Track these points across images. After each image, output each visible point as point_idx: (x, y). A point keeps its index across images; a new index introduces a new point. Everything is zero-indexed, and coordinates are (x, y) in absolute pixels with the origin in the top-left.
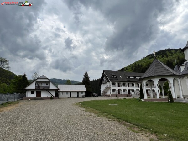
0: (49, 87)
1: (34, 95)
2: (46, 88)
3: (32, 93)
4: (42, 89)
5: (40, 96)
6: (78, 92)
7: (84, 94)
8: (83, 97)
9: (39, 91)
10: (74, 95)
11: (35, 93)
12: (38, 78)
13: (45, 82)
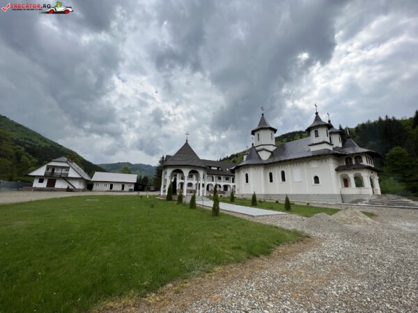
0: (67, 174)
1: (44, 185)
3: (41, 181)
5: (53, 186)
6: (123, 184)
7: (133, 187)
8: (131, 190)
10: (117, 187)
11: (46, 182)
12: (50, 161)
13: (63, 167)
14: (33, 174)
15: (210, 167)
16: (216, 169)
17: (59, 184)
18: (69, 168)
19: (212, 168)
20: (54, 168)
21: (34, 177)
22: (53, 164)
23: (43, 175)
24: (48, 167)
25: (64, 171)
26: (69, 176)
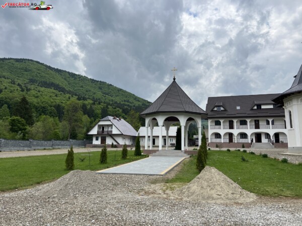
0: (112, 131)
2: (109, 134)
4: (107, 134)
5: (105, 143)
8: (172, 145)
9: (104, 137)
11: (100, 139)
12: (99, 121)
13: (108, 126)
14: (91, 133)
17: (108, 141)
18: (112, 125)
19: (263, 107)
20: (103, 127)
21: (92, 135)
22: (101, 123)
23: (96, 133)
24: (100, 126)
25: (110, 130)
26: (113, 133)
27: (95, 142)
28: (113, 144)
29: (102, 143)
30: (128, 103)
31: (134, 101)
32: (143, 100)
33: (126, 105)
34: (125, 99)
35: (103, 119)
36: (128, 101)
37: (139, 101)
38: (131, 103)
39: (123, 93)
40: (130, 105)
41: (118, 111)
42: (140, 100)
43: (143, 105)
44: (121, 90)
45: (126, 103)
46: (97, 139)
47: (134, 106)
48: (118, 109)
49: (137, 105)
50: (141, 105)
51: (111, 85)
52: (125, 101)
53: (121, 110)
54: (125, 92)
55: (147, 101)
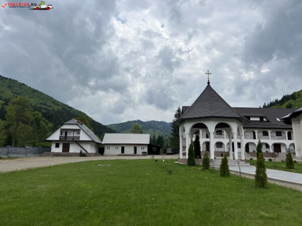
0: (79, 137)
1: (60, 150)
2: (75, 140)
4: (71, 140)
5: (68, 151)
6: (135, 146)
7: (146, 150)
8: (144, 154)
9: (67, 144)
10: (129, 150)
11: (61, 146)
12: (63, 124)
13: (74, 130)
14: (50, 138)
15: (249, 118)
16: (258, 119)
17: (73, 149)
18: (79, 130)
19: (252, 119)
20: (66, 131)
21: (51, 141)
22: (65, 127)
23: (58, 139)
24: (62, 131)
25: (75, 135)
26: (81, 139)
27: (54, 150)
28: (81, 152)
29: (63, 151)
30: (46, 107)
31: (52, 105)
32: (63, 104)
33: (43, 108)
34: (42, 101)
35: (68, 122)
36: (45, 105)
37: (57, 105)
38: (48, 106)
39: (39, 95)
40: (48, 108)
41: (38, 114)
42: (59, 104)
43: (63, 109)
44: (36, 91)
45: (44, 107)
46: (57, 146)
47: (53, 110)
48: (37, 112)
49: (56, 109)
50: (61, 110)
51: (24, 84)
52: (41, 104)
53: (40, 114)
54: (41, 94)
55: (68, 105)
